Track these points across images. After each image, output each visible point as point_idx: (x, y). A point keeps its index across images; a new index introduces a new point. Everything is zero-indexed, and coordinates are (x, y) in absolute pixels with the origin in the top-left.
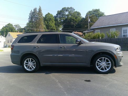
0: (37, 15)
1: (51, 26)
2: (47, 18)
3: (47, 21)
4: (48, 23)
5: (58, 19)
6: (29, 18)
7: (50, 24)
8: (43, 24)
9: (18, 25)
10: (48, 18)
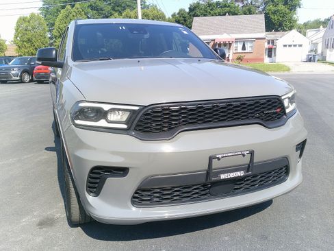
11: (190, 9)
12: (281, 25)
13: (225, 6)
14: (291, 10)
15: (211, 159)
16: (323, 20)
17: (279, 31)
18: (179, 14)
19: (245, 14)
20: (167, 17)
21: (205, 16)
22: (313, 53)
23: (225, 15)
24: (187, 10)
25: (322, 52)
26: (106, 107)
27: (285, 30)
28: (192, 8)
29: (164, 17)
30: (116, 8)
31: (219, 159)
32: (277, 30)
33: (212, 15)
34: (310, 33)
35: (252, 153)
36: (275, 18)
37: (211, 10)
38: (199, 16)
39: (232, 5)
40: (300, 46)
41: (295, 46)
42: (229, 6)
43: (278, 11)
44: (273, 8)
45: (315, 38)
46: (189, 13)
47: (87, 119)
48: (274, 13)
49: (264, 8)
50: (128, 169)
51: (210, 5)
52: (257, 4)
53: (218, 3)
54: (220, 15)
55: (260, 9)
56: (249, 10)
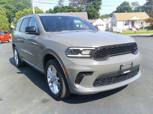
9: (136, 3)
11: (54, 9)
12: (93, 16)
13: (70, 8)
14: (97, 10)
15: (121, 66)
16: (108, 14)
17: (93, 19)
18: (49, 11)
19: (79, 12)
20: (44, 12)
21: (61, 12)
22: (107, 28)
23: (70, 12)
24: (53, 9)
25: (111, 28)
26: (81, 49)
27: (95, 19)
28: (55, 8)
29: (43, 12)
30: (19, 8)
31: (123, 66)
32: (92, 19)
33: (64, 12)
34: (105, 20)
35: (132, 64)
36: (91, 13)
37: (64, 10)
38: (59, 12)
39: (73, 8)
40: (102, 25)
41: (100, 25)
42: (72, 8)
43: (92, 10)
44: (90, 9)
45: (107, 22)
46: (54, 11)
47: (72, 54)
48: (91, 11)
49: (86, 9)
50: (93, 72)
51: (63, 7)
52: (83, 7)
53: (66, 7)
54: (68, 12)
55: (84, 10)
56: (80, 10)
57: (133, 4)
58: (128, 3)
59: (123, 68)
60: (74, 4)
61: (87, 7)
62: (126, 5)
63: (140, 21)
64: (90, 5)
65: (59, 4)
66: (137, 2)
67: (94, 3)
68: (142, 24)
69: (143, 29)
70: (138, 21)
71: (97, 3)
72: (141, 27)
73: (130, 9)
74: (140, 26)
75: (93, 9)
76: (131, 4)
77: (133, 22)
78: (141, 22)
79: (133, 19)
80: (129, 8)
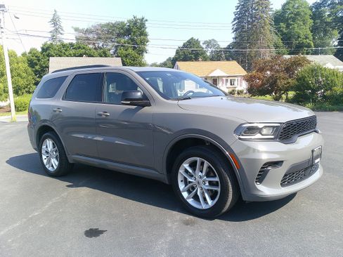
0: (254, 9)
1: (299, 37)
2: (289, 12)
3: (286, 20)
4: (288, 26)
5: (325, 12)
6: (235, 19)
7: (296, 30)
8: (268, 32)
9: (213, 42)
10: (290, 14)
11: (43, 49)
13: (79, 48)
14: (139, 54)
15: (313, 151)
18: (30, 53)
19: (101, 56)
21: (60, 56)
23: (81, 56)
24: (40, 50)
28: (45, 48)
31: (315, 151)
33: (67, 56)
37: (66, 50)
38: (54, 56)
39: (87, 47)
42: (84, 48)
43: (129, 54)
44: (125, 52)
46: (42, 53)
49: (116, 51)
50: (282, 162)
51: (64, 46)
52: (109, 47)
53: (72, 45)
54: (75, 56)
55: (112, 52)
56: (104, 53)
57: (208, 43)
58: (197, 42)
59: (315, 154)
60: (88, 39)
61: (116, 47)
62: (194, 45)
63: (229, 79)
64: (125, 43)
65: (53, 38)
66: (213, 40)
67: (133, 40)
68: (231, 84)
69: (234, 94)
70: (224, 79)
71: (138, 39)
72: (231, 90)
73: (203, 53)
74: (227, 88)
75: (130, 51)
76: (203, 44)
77: (215, 81)
78: (231, 80)
79: (215, 74)
80: (200, 52)
